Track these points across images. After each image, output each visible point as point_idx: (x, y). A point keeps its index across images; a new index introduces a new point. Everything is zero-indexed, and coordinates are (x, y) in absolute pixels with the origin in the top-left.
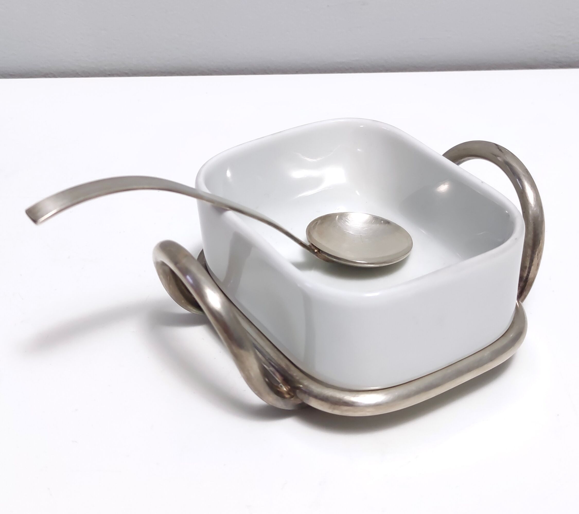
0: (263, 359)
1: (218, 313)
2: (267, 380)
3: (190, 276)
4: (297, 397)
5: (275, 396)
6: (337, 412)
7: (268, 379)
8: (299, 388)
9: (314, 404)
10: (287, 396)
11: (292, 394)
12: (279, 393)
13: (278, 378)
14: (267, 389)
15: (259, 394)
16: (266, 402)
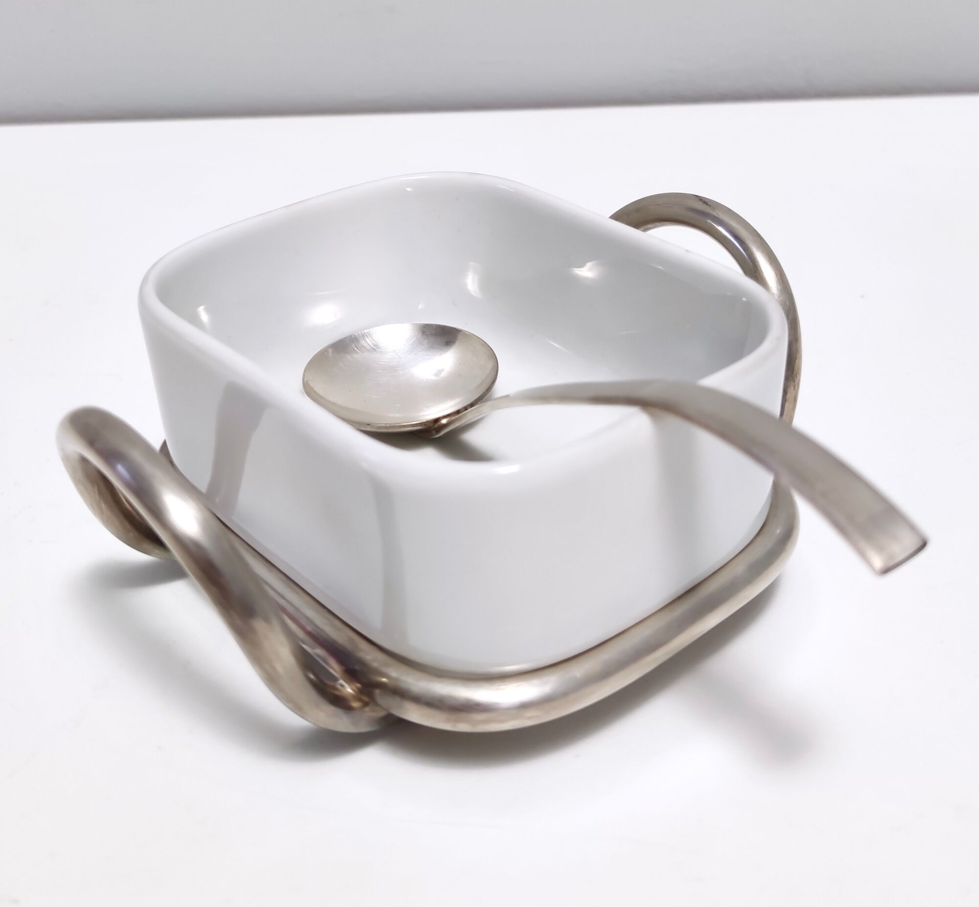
0: (300, 634)
1: (196, 545)
2: (312, 676)
3: (124, 466)
4: (376, 704)
5: (331, 709)
6: (463, 727)
7: (315, 674)
8: (382, 686)
9: (414, 715)
10: (355, 704)
11: (366, 699)
12: (338, 701)
13: (334, 668)
14: (313, 694)
15: (297, 709)
16: (311, 722)
